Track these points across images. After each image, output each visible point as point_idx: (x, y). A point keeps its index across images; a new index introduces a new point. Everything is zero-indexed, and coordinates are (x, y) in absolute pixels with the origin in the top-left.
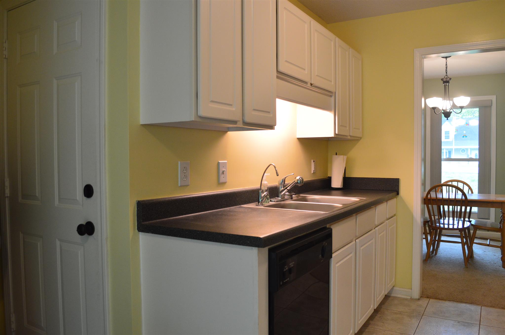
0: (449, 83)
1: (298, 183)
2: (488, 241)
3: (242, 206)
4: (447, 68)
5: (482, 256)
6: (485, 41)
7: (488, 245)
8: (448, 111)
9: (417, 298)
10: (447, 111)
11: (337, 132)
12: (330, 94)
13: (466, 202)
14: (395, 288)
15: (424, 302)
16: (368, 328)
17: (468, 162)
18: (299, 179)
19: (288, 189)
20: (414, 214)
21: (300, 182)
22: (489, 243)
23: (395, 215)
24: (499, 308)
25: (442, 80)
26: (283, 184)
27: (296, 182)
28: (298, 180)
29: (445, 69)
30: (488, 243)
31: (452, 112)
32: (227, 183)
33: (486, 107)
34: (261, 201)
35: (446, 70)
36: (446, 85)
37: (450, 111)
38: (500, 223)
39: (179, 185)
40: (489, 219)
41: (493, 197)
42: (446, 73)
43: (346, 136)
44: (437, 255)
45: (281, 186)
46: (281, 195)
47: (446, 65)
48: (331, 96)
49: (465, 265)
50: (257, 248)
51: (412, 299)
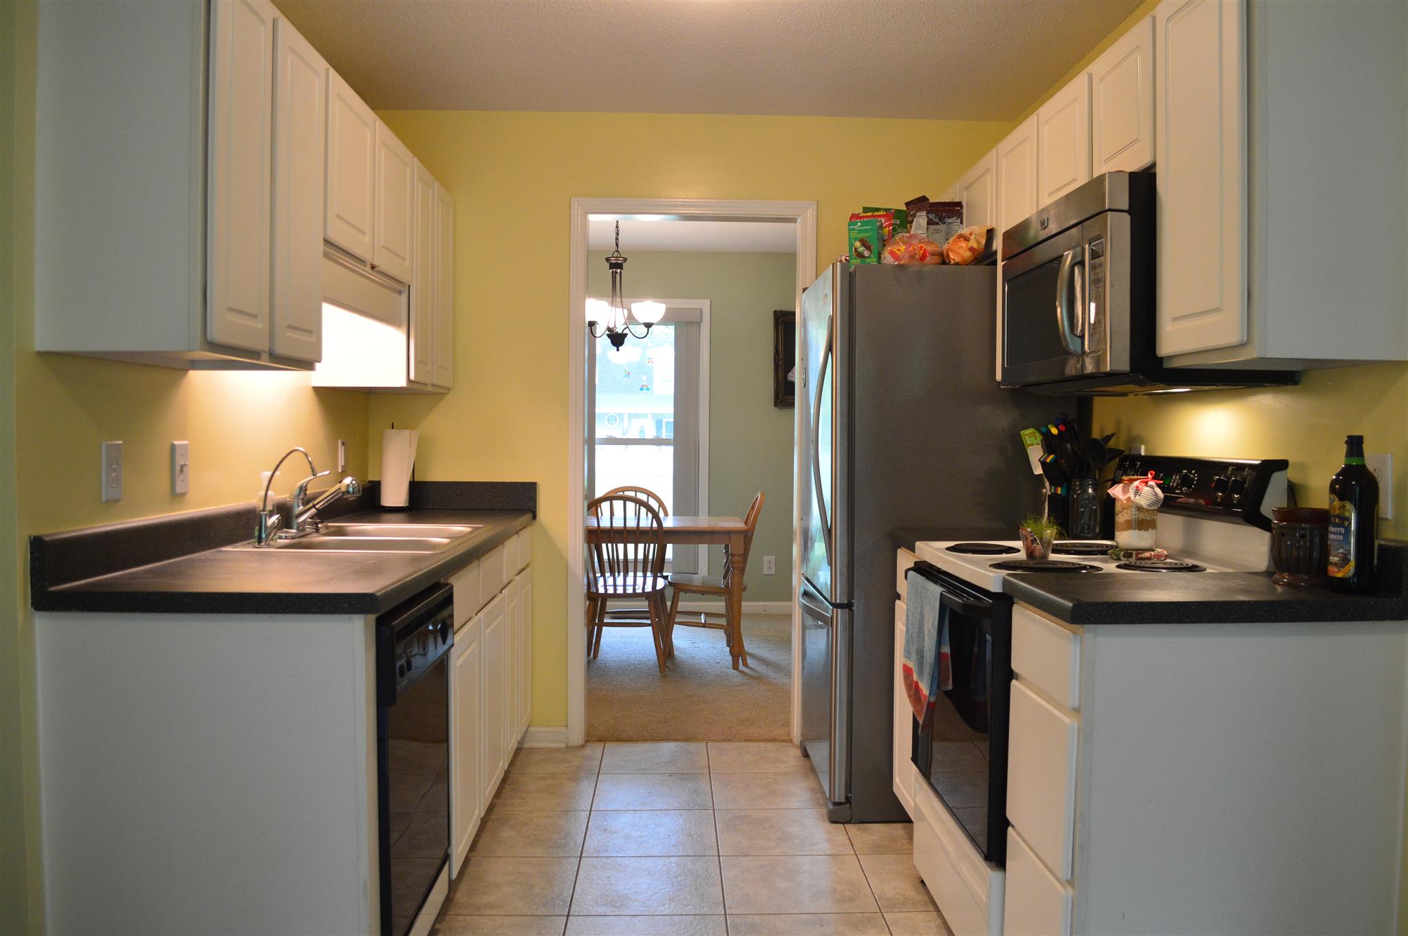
0: (622, 269)
1: (348, 492)
2: (703, 616)
3: (223, 549)
4: (618, 234)
5: (690, 652)
6: (713, 199)
7: (704, 626)
8: (620, 332)
9: (580, 744)
10: (617, 332)
11: (412, 377)
12: (399, 287)
13: (659, 536)
14: (532, 729)
15: (595, 750)
16: (494, 812)
17: (625, 446)
18: (351, 483)
19: (317, 507)
20: (569, 562)
21: (353, 489)
22: (705, 621)
23: (527, 566)
24: (739, 741)
25: (608, 260)
26: (301, 497)
27: (343, 489)
28: (348, 486)
29: (614, 235)
30: (703, 622)
31: (627, 334)
32: (188, 494)
33: (689, 324)
34: (266, 536)
35: (617, 239)
36: (616, 273)
37: (624, 332)
38: (725, 577)
39: (104, 499)
40: (697, 574)
41: (703, 521)
42: (617, 245)
43: (425, 384)
44: (598, 659)
45: (298, 502)
46: (298, 523)
47: (617, 227)
48: (400, 293)
49: (661, 672)
50: (361, 617)
51: (569, 749)
